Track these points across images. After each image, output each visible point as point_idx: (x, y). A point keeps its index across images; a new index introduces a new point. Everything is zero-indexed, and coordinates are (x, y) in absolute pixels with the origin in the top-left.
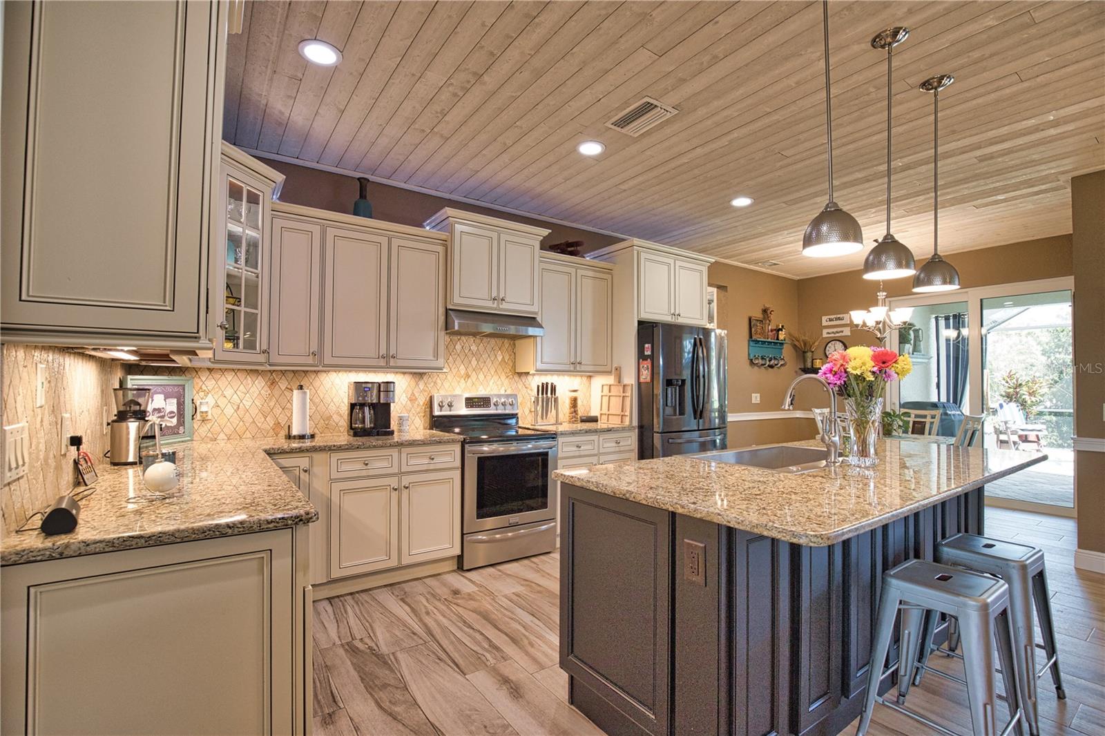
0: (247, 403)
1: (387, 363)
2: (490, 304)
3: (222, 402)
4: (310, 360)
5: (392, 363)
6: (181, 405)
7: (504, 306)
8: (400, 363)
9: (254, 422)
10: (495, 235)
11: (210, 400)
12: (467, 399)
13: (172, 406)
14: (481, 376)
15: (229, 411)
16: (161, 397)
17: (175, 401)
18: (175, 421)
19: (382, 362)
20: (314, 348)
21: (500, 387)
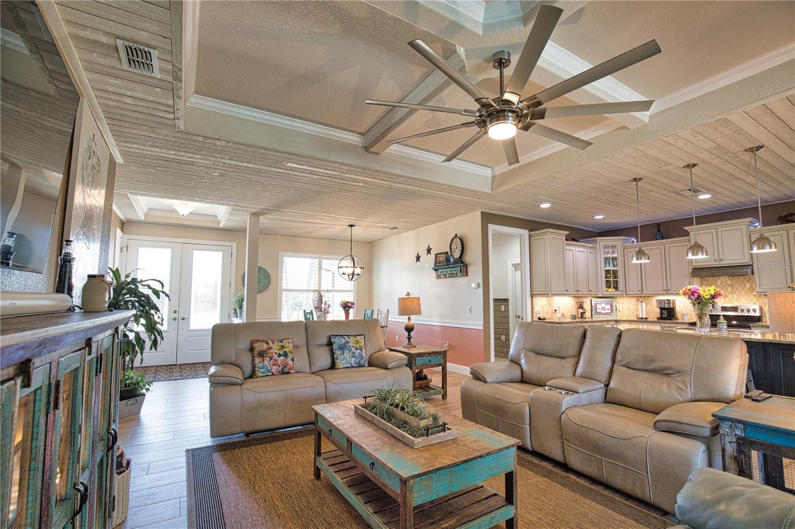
0: (631, 307)
1: (667, 292)
2: (714, 263)
3: (624, 306)
4: (639, 293)
5: (669, 292)
6: (611, 306)
7: (723, 262)
8: (673, 292)
9: (633, 313)
10: (714, 231)
11: (621, 306)
12: (722, 307)
13: (608, 307)
14: (735, 296)
15: (626, 309)
16: (604, 304)
17: (609, 306)
18: (609, 311)
19: (665, 292)
20: (640, 289)
21: (750, 301)
